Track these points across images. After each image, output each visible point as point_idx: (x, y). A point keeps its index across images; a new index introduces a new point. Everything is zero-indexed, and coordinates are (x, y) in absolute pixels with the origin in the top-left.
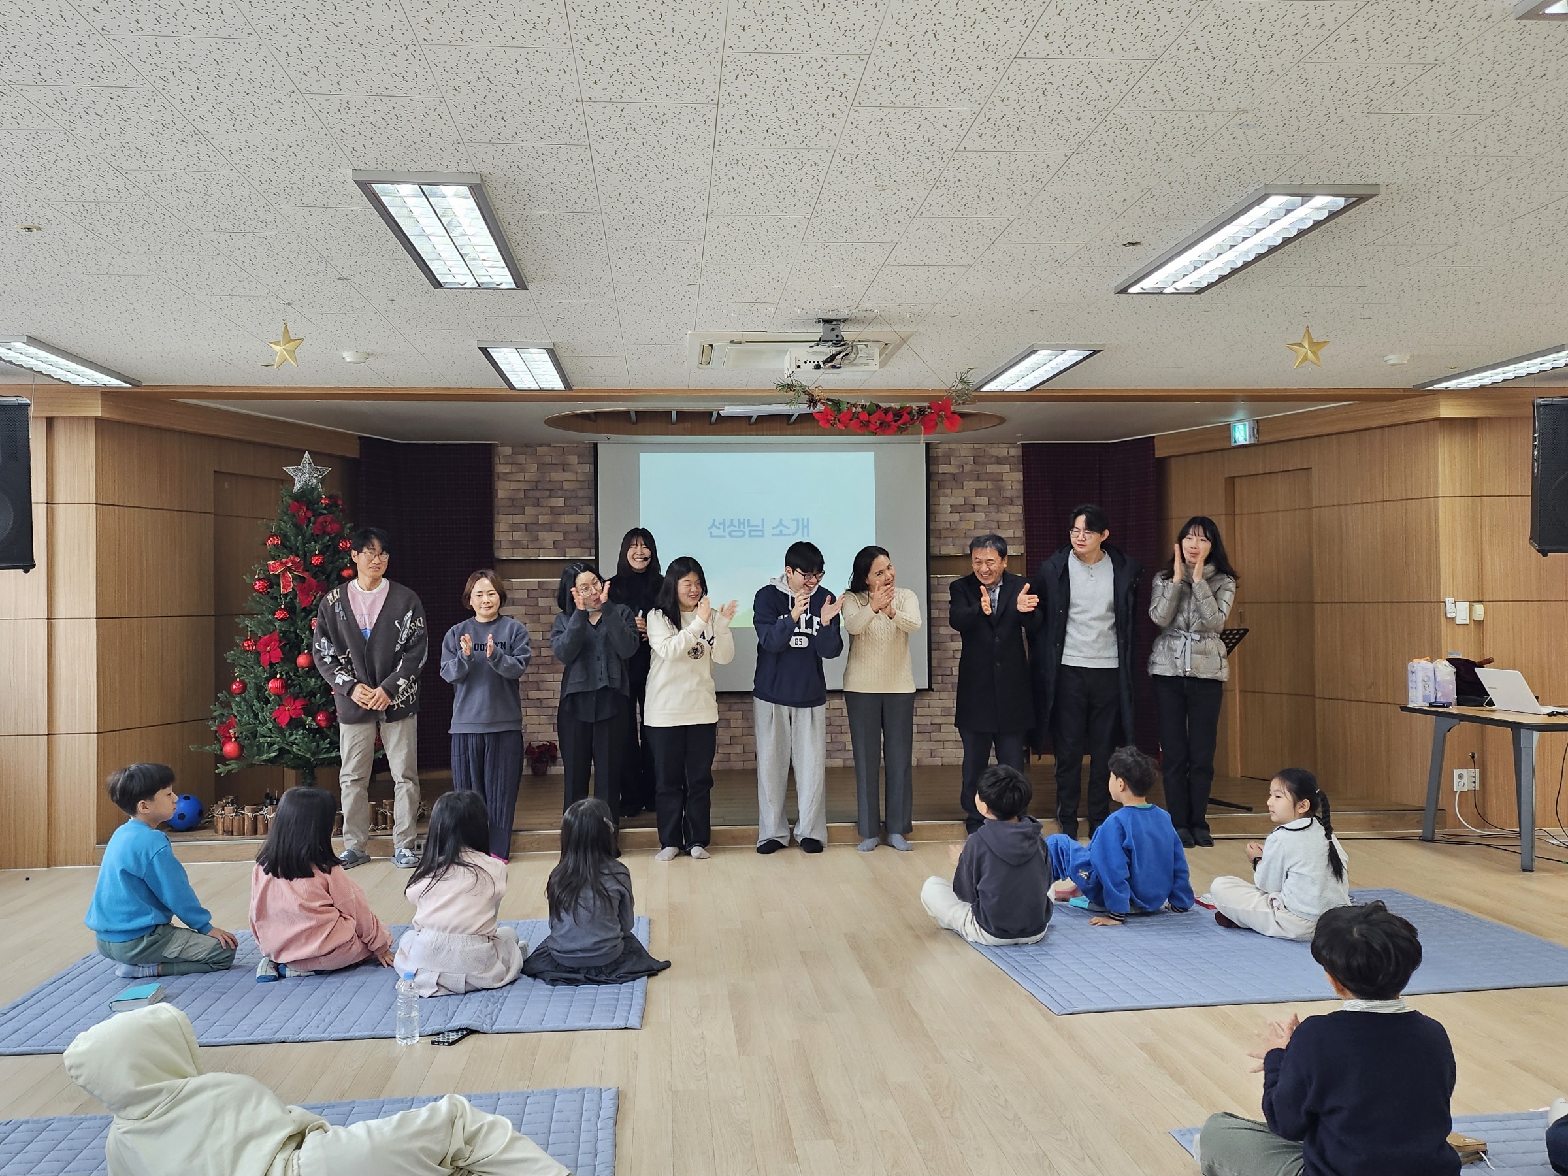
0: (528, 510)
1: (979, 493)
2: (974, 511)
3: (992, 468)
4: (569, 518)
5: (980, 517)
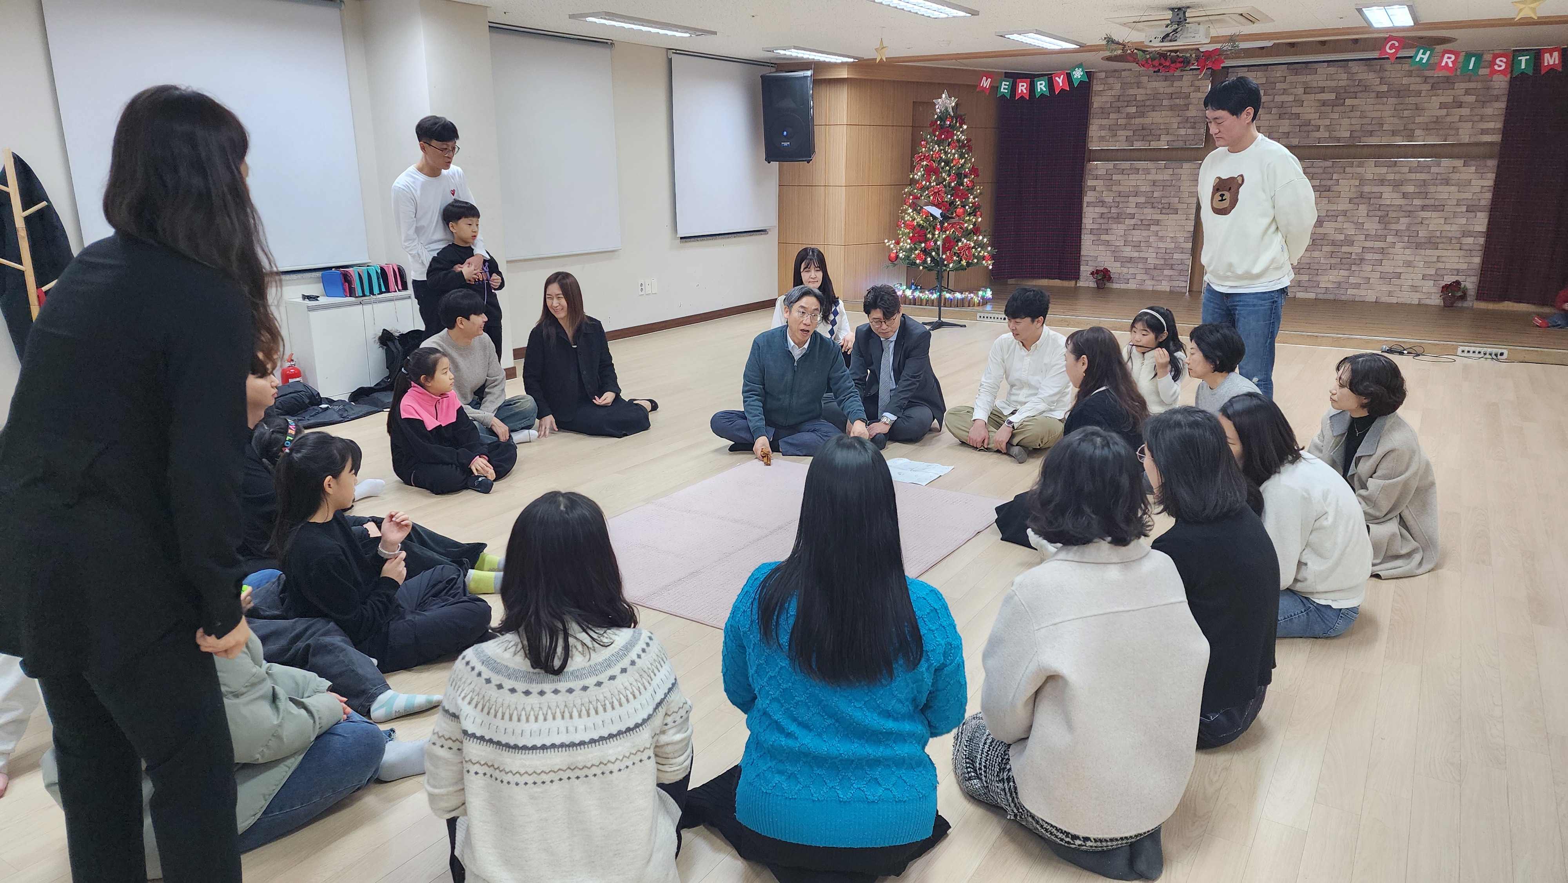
0: (1112, 116)
1: (1467, 92)
2: (1460, 107)
5: (1465, 111)
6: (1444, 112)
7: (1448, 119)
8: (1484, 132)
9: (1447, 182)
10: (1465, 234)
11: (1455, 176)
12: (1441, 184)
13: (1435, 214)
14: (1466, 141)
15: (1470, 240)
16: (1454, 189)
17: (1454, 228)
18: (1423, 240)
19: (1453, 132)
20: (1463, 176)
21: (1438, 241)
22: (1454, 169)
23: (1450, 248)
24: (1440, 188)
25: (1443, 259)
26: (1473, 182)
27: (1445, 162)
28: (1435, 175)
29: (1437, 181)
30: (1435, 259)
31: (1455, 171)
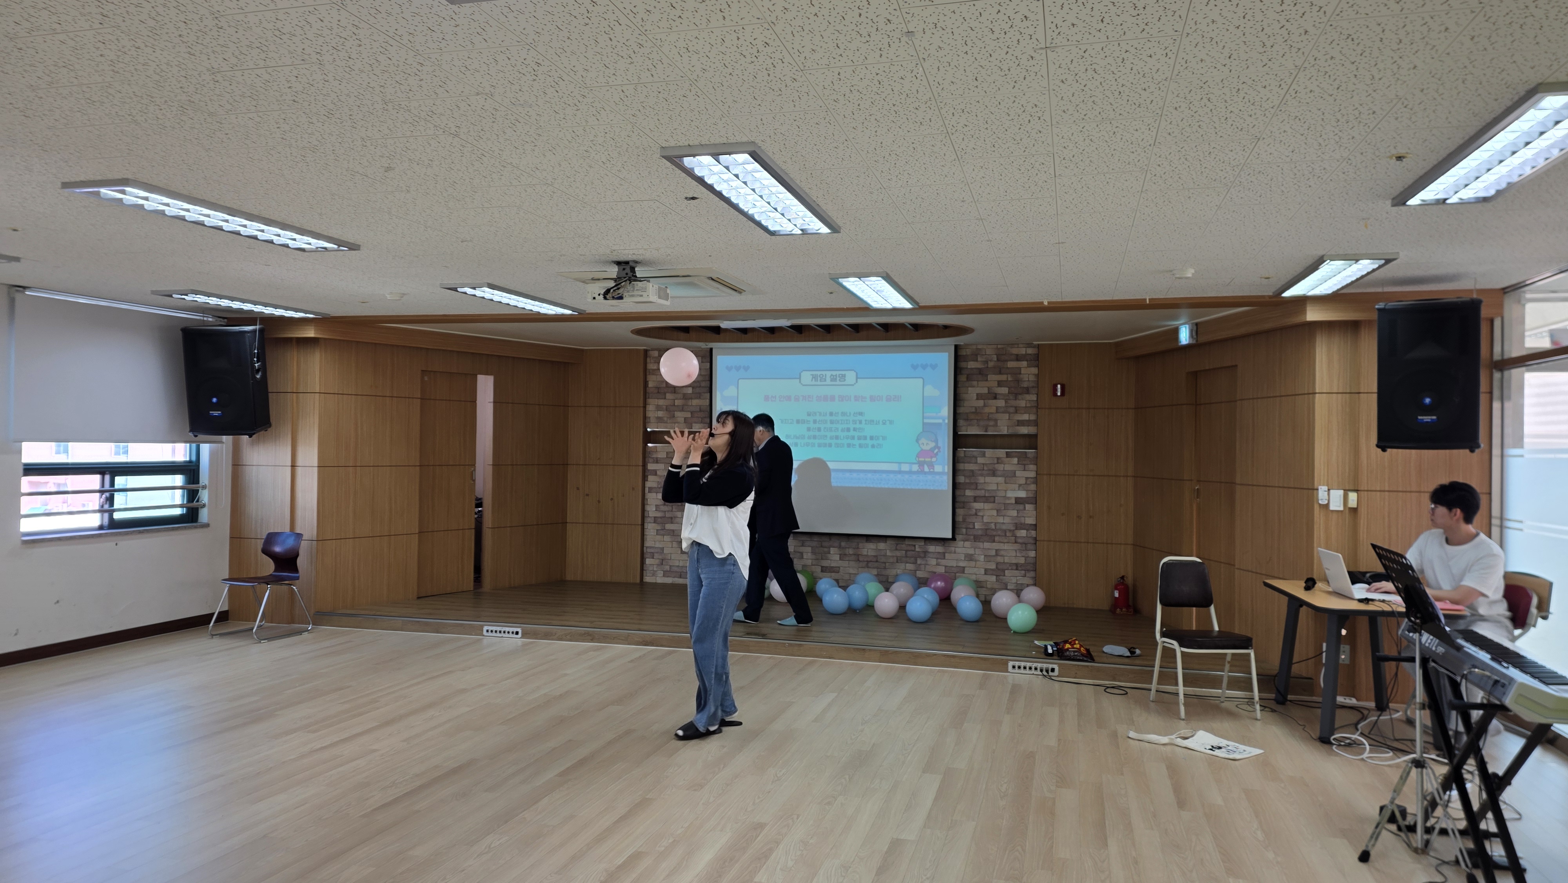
0: (669, 396)
1: (1000, 384)
2: (995, 398)
3: (1011, 364)
4: (695, 402)
5: (1001, 403)
6: (981, 403)
7: (987, 410)
8: (1021, 423)
9: (994, 473)
10: (1019, 526)
11: (1000, 467)
12: (988, 475)
13: (987, 506)
14: (1005, 432)
15: (1023, 533)
16: (1000, 480)
17: (1007, 520)
18: (980, 533)
19: (992, 423)
20: (1008, 467)
21: (994, 533)
22: (999, 460)
23: (1006, 541)
24: (988, 479)
25: (1002, 553)
26: (1018, 473)
27: (989, 452)
28: (982, 466)
29: (984, 472)
30: (993, 553)
31: (1000, 461)
